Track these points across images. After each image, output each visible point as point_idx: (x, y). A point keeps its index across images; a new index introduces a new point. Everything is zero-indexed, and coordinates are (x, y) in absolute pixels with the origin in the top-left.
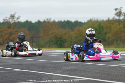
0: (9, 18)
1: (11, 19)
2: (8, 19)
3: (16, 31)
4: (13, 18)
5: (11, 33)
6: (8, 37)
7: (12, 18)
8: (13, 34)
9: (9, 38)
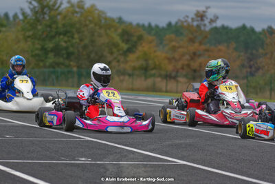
0: (193, 19)
1: (198, 21)
2: (190, 20)
3: (207, 50)
4: (202, 20)
5: (194, 54)
6: (186, 62)
7: (199, 19)
8: (200, 55)
9: (188, 66)
